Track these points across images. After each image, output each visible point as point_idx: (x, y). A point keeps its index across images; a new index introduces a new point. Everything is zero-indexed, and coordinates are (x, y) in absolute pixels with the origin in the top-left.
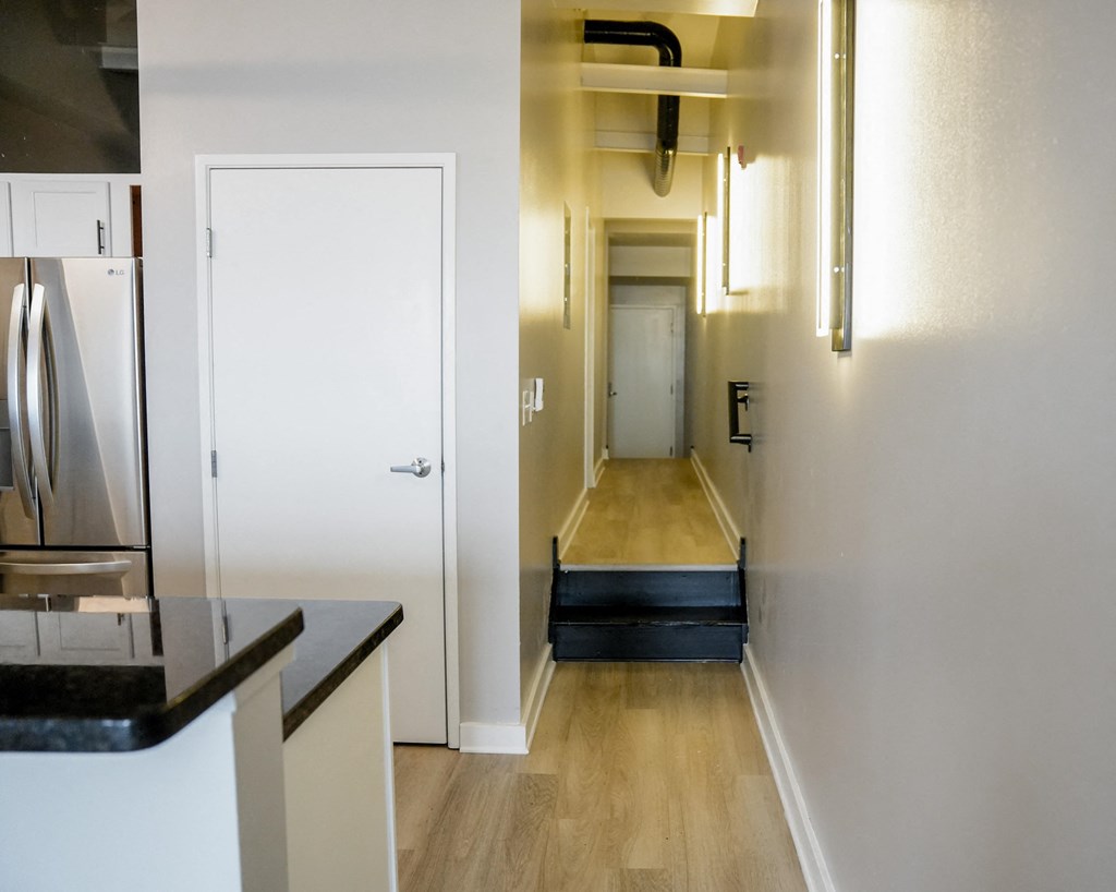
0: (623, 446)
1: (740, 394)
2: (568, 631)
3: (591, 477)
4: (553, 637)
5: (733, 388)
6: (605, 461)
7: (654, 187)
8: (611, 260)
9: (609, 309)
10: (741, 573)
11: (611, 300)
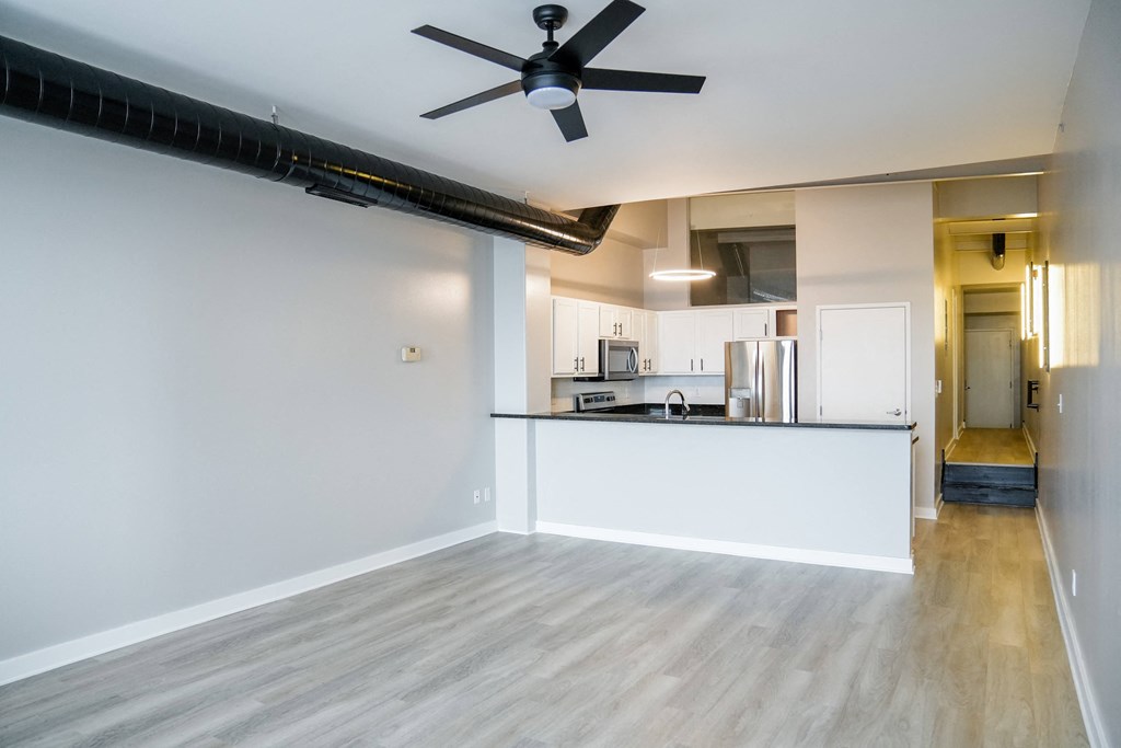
0: (975, 422)
1: (1034, 387)
2: (950, 491)
3: (956, 435)
4: (942, 491)
5: (1030, 384)
6: (955, 440)
7: (993, 265)
8: (965, 303)
9: (965, 332)
10: (1036, 469)
11: (966, 327)
